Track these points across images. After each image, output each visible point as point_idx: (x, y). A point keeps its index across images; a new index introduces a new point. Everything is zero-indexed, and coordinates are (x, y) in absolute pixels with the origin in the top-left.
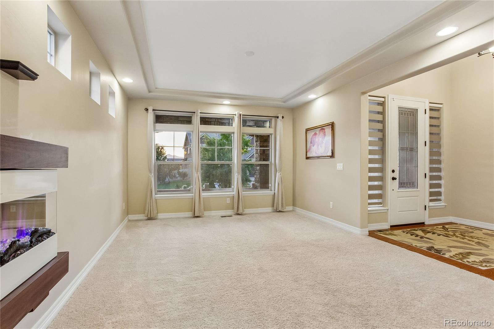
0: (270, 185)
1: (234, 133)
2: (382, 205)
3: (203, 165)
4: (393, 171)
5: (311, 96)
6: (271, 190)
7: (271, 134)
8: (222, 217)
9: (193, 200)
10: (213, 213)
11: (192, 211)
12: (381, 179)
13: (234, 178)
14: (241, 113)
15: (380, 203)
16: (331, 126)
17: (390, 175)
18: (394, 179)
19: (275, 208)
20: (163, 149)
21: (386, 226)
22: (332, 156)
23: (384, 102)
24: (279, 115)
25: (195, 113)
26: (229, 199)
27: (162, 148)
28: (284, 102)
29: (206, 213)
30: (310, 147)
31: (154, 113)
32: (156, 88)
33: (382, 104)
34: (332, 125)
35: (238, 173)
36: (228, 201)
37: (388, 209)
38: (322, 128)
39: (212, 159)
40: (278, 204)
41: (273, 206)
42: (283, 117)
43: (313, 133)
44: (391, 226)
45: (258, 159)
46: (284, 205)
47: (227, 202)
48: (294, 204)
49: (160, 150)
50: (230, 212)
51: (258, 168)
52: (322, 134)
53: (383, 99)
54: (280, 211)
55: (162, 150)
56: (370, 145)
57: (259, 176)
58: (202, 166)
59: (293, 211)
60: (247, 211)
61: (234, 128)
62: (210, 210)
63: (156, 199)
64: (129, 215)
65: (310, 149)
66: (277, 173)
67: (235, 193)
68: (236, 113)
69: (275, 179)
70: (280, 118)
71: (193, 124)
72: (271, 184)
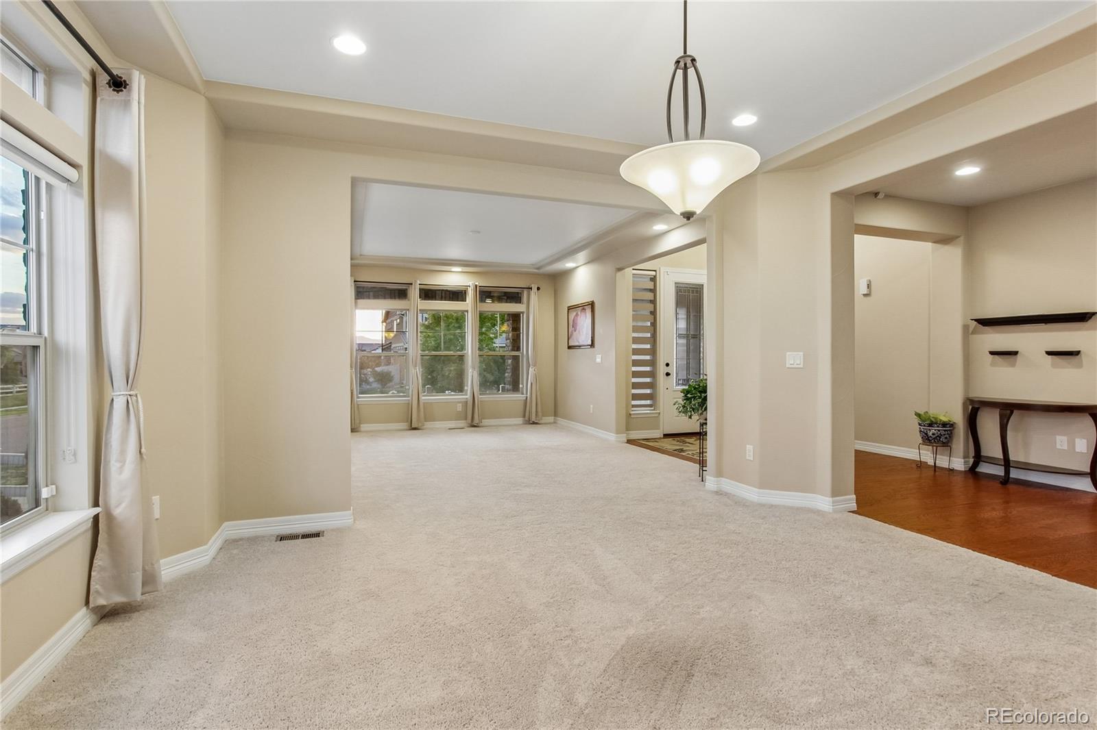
0: (521, 386)
1: (467, 311)
2: (652, 408)
3: (424, 357)
4: (667, 365)
5: (569, 265)
6: (523, 394)
7: (523, 313)
8: (450, 429)
9: (409, 406)
10: (438, 424)
11: (407, 422)
12: (652, 374)
13: (468, 375)
14: (477, 284)
15: (650, 406)
16: (590, 306)
17: (662, 369)
18: (668, 374)
19: (527, 418)
21: (657, 434)
22: (592, 345)
23: (655, 276)
24: (533, 286)
25: (412, 284)
26: (460, 405)
28: (538, 268)
29: (428, 425)
30: (572, 332)
31: (355, 285)
32: (361, 255)
33: (653, 279)
34: (592, 304)
35: (474, 368)
36: (459, 408)
37: (659, 413)
38: (582, 307)
39: (437, 348)
40: (530, 412)
41: (524, 416)
42: (538, 289)
43: (575, 314)
44: (664, 435)
45: (510, 348)
46: (540, 414)
47: (458, 410)
48: (556, 414)
50: (462, 423)
51: (510, 361)
52: (583, 314)
53: (654, 273)
54: (534, 423)
56: (634, 331)
57: (510, 374)
58: (422, 359)
59: (555, 423)
60: (486, 422)
61: (468, 305)
62: (434, 420)
63: (358, 405)
65: (571, 335)
66: (530, 369)
67: (468, 396)
68: (470, 283)
69: (529, 376)
70: (535, 289)
71: (409, 300)
72: (523, 384)
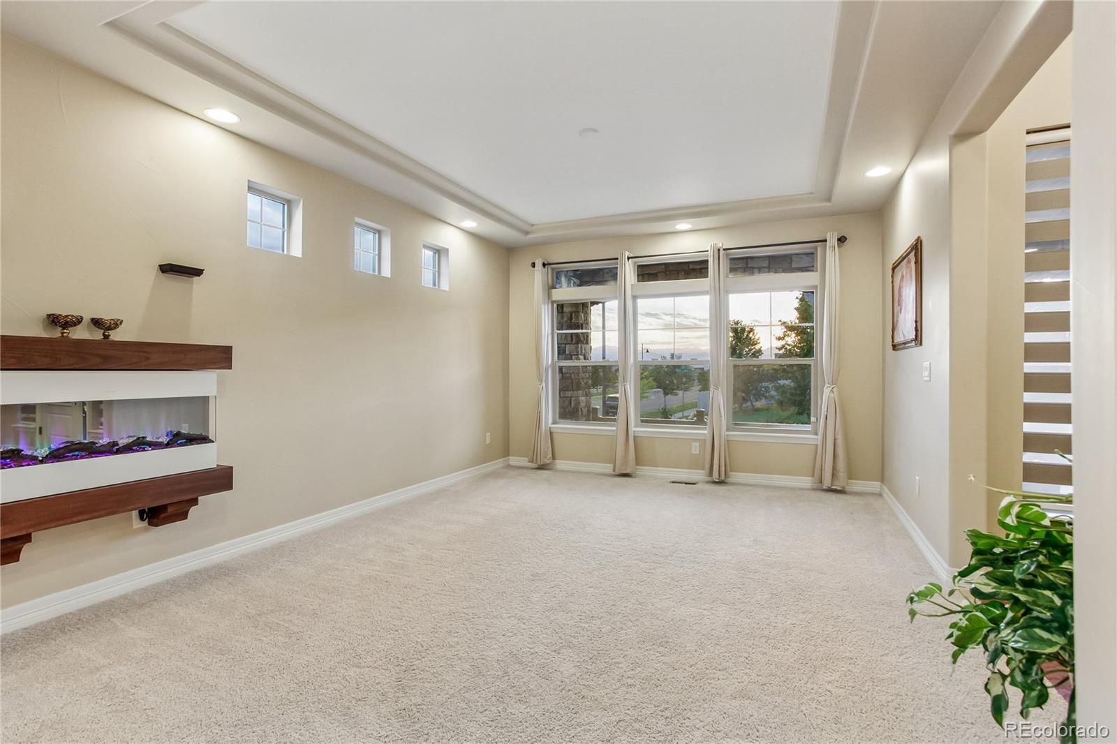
0: (813, 420)
5: (876, 172)
6: (815, 433)
7: (816, 287)
8: (673, 482)
10: (661, 472)
16: (915, 251)
19: (817, 479)
20: (752, 333)
24: (831, 236)
26: (698, 444)
27: (752, 330)
30: (897, 315)
32: (533, 225)
34: (917, 247)
36: (696, 449)
38: (907, 257)
40: (822, 469)
42: (842, 240)
43: (900, 276)
47: (694, 452)
48: (881, 479)
49: (745, 334)
50: (698, 475)
52: (908, 272)
54: (831, 490)
55: (751, 335)
59: (880, 494)
64: (510, 458)
65: (896, 321)
66: (824, 388)
70: (832, 241)
72: (816, 417)
